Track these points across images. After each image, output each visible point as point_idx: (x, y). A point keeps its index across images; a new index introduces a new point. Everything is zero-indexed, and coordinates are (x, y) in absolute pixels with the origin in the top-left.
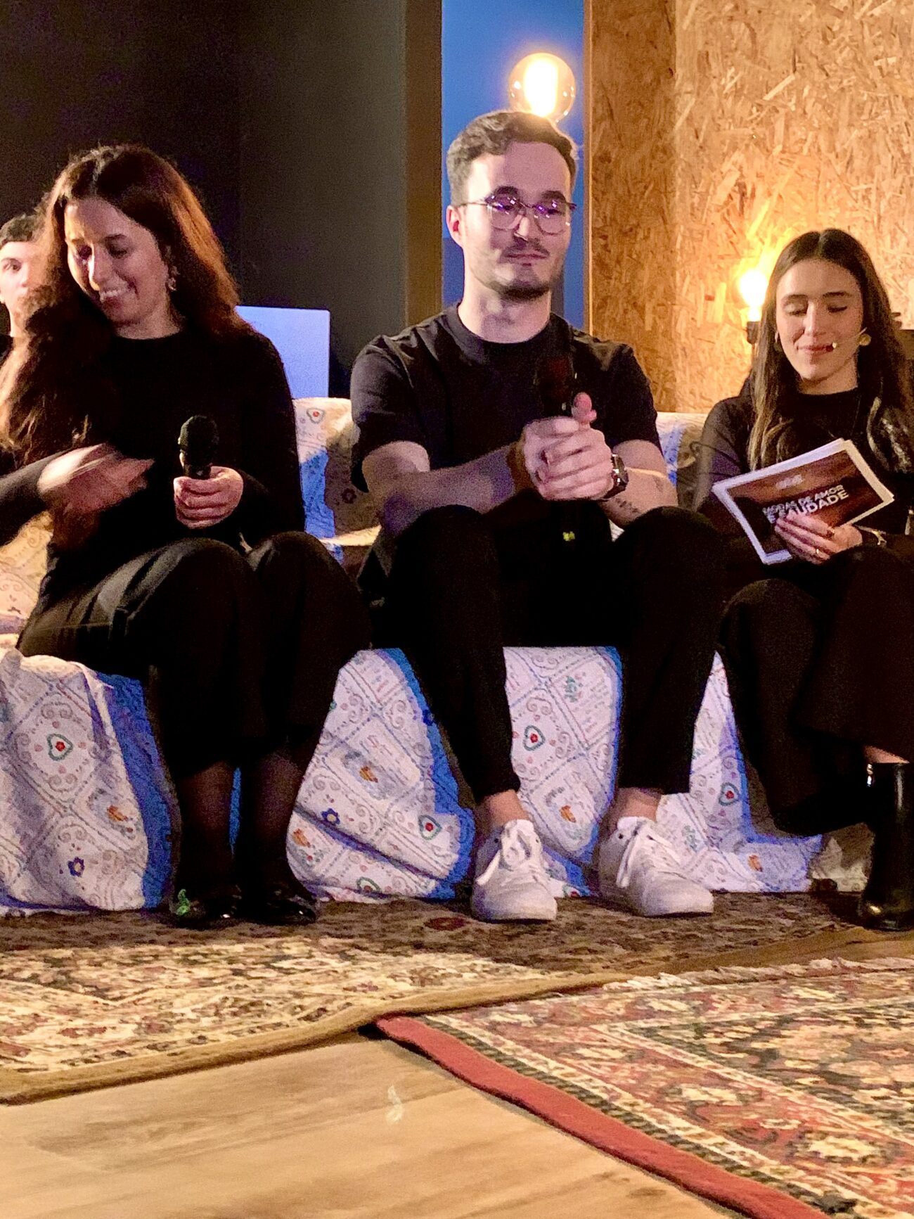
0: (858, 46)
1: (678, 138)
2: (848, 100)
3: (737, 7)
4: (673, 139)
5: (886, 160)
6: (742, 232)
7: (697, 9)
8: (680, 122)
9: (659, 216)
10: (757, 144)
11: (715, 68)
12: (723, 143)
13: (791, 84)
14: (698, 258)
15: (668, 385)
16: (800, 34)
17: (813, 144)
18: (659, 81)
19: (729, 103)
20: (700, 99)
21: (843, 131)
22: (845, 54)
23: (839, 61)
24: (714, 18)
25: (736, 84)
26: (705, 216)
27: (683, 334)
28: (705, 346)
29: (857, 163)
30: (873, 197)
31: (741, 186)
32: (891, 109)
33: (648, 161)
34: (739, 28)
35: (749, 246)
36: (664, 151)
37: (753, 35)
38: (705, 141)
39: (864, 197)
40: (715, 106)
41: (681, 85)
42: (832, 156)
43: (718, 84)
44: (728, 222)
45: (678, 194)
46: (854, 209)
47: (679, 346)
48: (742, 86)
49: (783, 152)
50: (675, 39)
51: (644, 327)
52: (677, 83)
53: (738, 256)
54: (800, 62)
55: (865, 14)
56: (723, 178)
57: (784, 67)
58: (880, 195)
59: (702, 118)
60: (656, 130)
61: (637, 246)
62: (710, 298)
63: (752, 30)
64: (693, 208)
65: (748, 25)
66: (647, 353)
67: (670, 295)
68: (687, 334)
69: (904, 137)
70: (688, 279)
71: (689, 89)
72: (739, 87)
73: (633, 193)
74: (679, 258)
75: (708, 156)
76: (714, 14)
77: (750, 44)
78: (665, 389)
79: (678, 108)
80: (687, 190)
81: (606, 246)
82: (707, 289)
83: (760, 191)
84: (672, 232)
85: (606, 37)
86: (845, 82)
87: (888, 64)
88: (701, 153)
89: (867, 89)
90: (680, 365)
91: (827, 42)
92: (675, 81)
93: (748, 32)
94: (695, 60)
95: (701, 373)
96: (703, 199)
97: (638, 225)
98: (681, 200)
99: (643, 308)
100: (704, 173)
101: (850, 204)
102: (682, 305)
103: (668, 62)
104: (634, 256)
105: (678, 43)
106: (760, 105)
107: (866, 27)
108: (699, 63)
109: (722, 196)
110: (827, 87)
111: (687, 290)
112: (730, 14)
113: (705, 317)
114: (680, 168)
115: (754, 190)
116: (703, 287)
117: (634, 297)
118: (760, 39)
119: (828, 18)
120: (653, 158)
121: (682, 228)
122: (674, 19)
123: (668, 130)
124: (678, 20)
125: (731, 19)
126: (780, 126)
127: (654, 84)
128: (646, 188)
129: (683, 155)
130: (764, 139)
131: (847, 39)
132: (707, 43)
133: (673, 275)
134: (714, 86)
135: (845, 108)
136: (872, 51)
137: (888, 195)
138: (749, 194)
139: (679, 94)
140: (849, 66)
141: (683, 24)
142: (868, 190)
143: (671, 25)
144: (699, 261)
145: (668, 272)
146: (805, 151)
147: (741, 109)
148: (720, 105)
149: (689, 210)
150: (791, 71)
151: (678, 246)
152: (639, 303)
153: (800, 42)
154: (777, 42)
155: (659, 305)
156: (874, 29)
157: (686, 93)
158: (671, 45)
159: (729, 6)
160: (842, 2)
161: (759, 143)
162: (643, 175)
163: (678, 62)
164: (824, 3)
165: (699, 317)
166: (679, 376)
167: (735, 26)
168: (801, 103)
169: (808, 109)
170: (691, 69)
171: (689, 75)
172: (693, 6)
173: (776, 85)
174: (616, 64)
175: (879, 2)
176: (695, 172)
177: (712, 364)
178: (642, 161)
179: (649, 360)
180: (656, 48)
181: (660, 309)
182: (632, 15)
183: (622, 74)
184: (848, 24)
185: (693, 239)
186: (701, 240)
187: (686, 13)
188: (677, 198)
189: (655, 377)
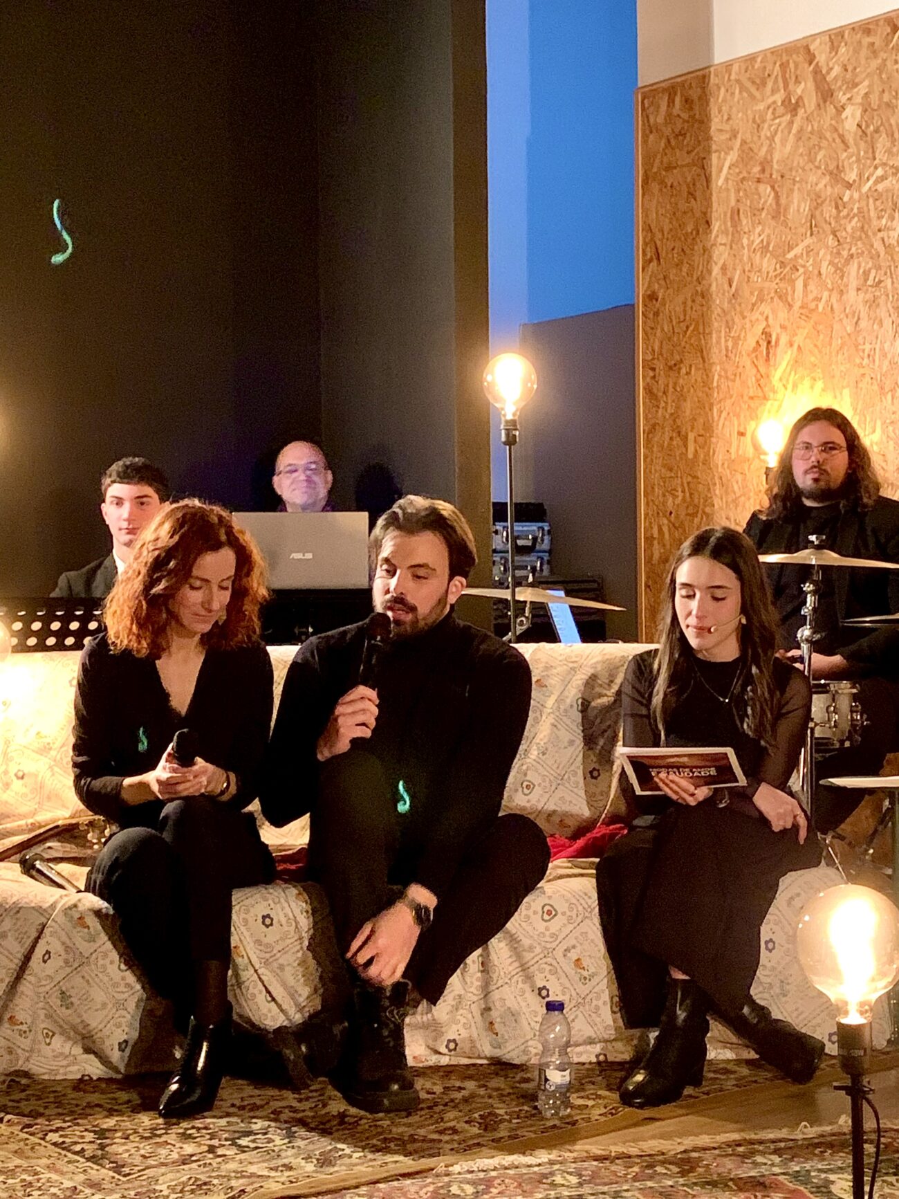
0: (865, 218)
1: (714, 288)
2: (856, 265)
3: (763, 171)
4: (710, 285)
6: (768, 376)
7: (730, 168)
8: (716, 270)
9: (699, 355)
10: (780, 297)
11: (745, 224)
12: (752, 293)
13: (808, 246)
14: (731, 397)
15: (708, 510)
17: (827, 303)
18: (698, 232)
19: (757, 258)
20: (732, 252)
21: (852, 293)
22: (853, 223)
23: (849, 229)
24: (744, 178)
25: (762, 241)
26: (737, 359)
27: (720, 465)
28: (739, 477)
29: (863, 324)
30: (877, 355)
31: (767, 334)
33: (689, 303)
34: (765, 189)
36: (703, 296)
37: (777, 197)
38: (737, 290)
39: (869, 356)
40: (745, 258)
41: (717, 236)
42: (843, 316)
43: (748, 239)
44: (756, 366)
45: (714, 336)
46: (861, 366)
47: (717, 475)
48: (768, 244)
49: (802, 307)
50: (711, 194)
51: (687, 455)
52: (713, 236)
53: (765, 398)
54: (816, 226)
55: (870, 188)
56: (752, 326)
57: (803, 230)
58: (883, 355)
59: (735, 269)
60: (695, 278)
61: (681, 381)
62: (742, 434)
63: (776, 193)
64: (727, 350)
65: (773, 187)
66: (690, 479)
67: (708, 428)
68: (723, 465)
70: (724, 415)
71: (723, 242)
72: (765, 244)
73: (676, 331)
74: (716, 395)
75: (740, 304)
76: (745, 174)
77: (774, 206)
78: (704, 512)
79: (714, 258)
80: (722, 334)
81: (654, 377)
82: (739, 425)
83: (784, 340)
84: (710, 371)
85: (655, 187)
86: (853, 250)
87: (889, 237)
88: (733, 301)
89: (871, 258)
90: (717, 492)
91: (839, 211)
92: (711, 232)
93: (772, 194)
94: (729, 215)
95: (735, 501)
96: (735, 344)
97: (681, 361)
98: (718, 342)
99: (686, 438)
100: (736, 320)
101: (858, 361)
102: (719, 438)
103: (705, 214)
104: (679, 389)
105: (714, 198)
106: (782, 262)
107: (871, 201)
108: (732, 218)
109: (751, 342)
110: (839, 253)
111: (725, 427)
112: (758, 176)
113: (738, 450)
114: (716, 313)
115: (778, 339)
116: (736, 423)
117: (678, 427)
118: (783, 201)
119: (838, 189)
120: (693, 301)
121: (718, 368)
122: (710, 175)
123: (706, 277)
124: (714, 176)
125: (759, 181)
126: (799, 284)
127: (694, 233)
128: (687, 327)
129: (719, 300)
130: (787, 293)
131: (855, 211)
132: (738, 201)
133: (711, 410)
134: (745, 241)
135: (854, 274)
136: (876, 223)
137: (890, 356)
138: (773, 343)
139: (715, 245)
140: (857, 234)
141: (719, 181)
142: (873, 350)
143: (708, 180)
144: (733, 399)
145: (707, 406)
146: (820, 309)
147: (768, 265)
149: (724, 352)
150: (809, 234)
151: (715, 384)
152: (683, 433)
153: (816, 208)
154: (798, 206)
155: (699, 436)
156: (878, 203)
157: (721, 244)
158: (708, 200)
159: (757, 169)
160: (852, 176)
161: (782, 297)
162: (685, 316)
163: (714, 215)
164: (836, 174)
165: (733, 450)
166: (717, 502)
167: (762, 187)
168: (817, 265)
169: (823, 271)
170: (725, 223)
171: (723, 228)
172: (727, 165)
173: (797, 245)
174: (661, 211)
175: (882, 179)
176: (729, 318)
177: (744, 495)
178: (684, 303)
179: (692, 485)
180: (695, 199)
181: (700, 440)
182: (675, 168)
183: (667, 220)
184: (856, 195)
185: (727, 378)
186: (734, 381)
187: (720, 171)
188: (714, 340)
189: (696, 501)
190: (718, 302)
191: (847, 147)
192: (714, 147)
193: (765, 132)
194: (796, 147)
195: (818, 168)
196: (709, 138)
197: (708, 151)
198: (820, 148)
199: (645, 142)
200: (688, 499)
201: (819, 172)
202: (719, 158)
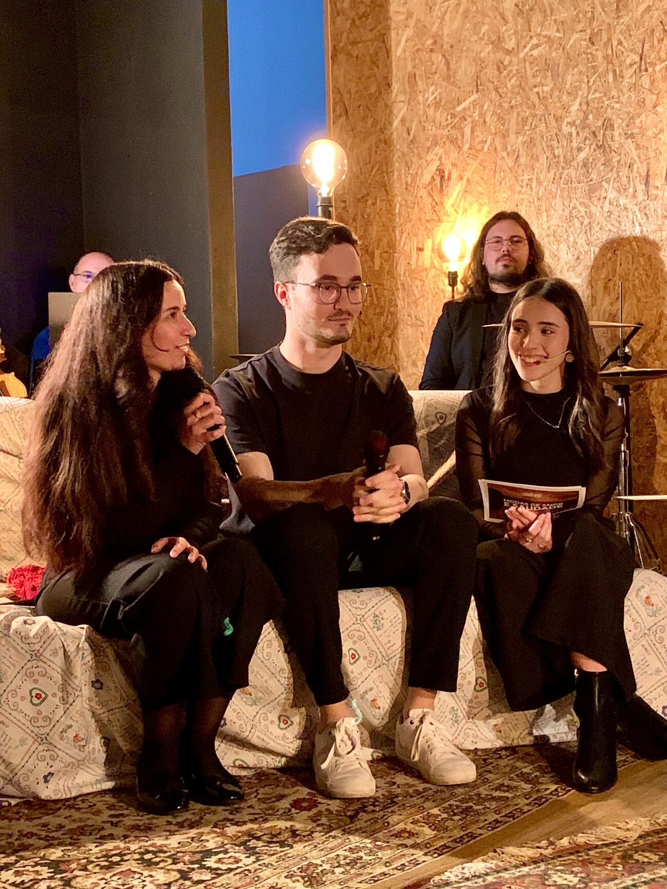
0: (522, 77)
1: (395, 133)
2: (515, 114)
3: (435, 42)
4: (392, 134)
5: (543, 159)
6: (442, 203)
7: (406, 41)
8: (396, 123)
9: (383, 189)
10: (451, 142)
11: (421, 85)
12: (427, 139)
13: (475, 101)
14: (411, 220)
15: (392, 309)
16: (481, 64)
17: (491, 144)
18: (380, 93)
19: (431, 111)
20: (410, 108)
21: (512, 137)
22: (513, 81)
23: (509, 86)
24: (418, 50)
25: (435, 98)
26: (415, 191)
27: (402, 273)
28: (418, 283)
29: (522, 160)
30: (534, 184)
31: (440, 171)
32: (546, 123)
33: (374, 149)
34: (437, 58)
35: (446, 214)
36: (386, 142)
37: (448, 64)
38: (414, 137)
39: (527, 185)
40: (421, 113)
41: (397, 95)
42: (504, 154)
43: (424, 96)
44: (432, 196)
45: (396, 173)
46: (520, 192)
47: (399, 282)
48: (441, 100)
49: (470, 148)
50: (391, 63)
51: (373, 268)
52: (394, 95)
53: (440, 220)
54: (481, 85)
55: (527, 54)
56: (428, 165)
57: (470, 89)
58: (539, 183)
59: (412, 121)
60: (378, 128)
61: (368, 210)
62: (420, 250)
63: (447, 60)
64: (407, 185)
65: (444, 56)
66: (377, 286)
67: (392, 246)
68: (405, 273)
69: (555, 143)
70: (405, 235)
71: (402, 99)
72: (438, 100)
73: (363, 171)
74: (398, 219)
75: (417, 148)
76: (419, 46)
77: (446, 71)
78: (389, 312)
79: (395, 111)
80: (403, 172)
81: (344, 208)
82: (418, 243)
83: (455, 175)
84: (393, 201)
85: (342, 57)
86: (513, 102)
87: (543, 92)
88: (412, 146)
89: (529, 108)
90: (400, 295)
91: (500, 73)
92: (392, 92)
93: (444, 61)
94: (407, 78)
95: (416, 302)
96: (414, 180)
97: (368, 194)
98: (399, 178)
99: (373, 254)
100: (414, 160)
101: (518, 188)
102: (400, 253)
103: (386, 78)
104: (366, 217)
105: (394, 66)
106: (453, 114)
107: (527, 64)
108: (409, 81)
109: (427, 177)
110: (500, 105)
111: (405, 244)
112: (431, 47)
113: (417, 262)
114: (397, 155)
115: (450, 174)
116: (415, 241)
117: (366, 246)
118: (452, 66)
119: (500, 55)
120: (377, 147)
121: (400, 198)
122: (390, 47)
123: (388, 128)
124: (393, 49)
125: (432, 51)
126: (468, 131)
127: (377, 93)
128: (373, 168)
129: (399, 146)
130: (457, 138)
131: (514, 72)
132: (414, 67)
133: (394, 231)
134: (420, 98)
135: (513, 121)
136: (532, 81)
137: (545, 184)
138: (446, 177)
139: (395, 102)
140: (516, 90)
141: (397, 52)
142: (530, 180)
143: (388, 52)
144: (412, 223)
145: (391, 229)
146: (486, 150)
147: (441, 116)
148: (425, 112)
149: (404, 186)
150: (475, 91)
151: (397, 211)
152: (370, 250)
153: (481, 71)
154: (465, 69)
155: (384, 252)
156: (533, 65)
157: (400, 102)
158: (388, 66)
159: (430, 41)
160: (511, 44)
161: (453, 141)
162: (370, 159)
163: (394, 79)
164: (498, 42)
165: (413, 262)
166: (400, 303)
167: (434, 56)
168: (482, 115)
169: (488, 119)
170: (403, 85)
171: (402, 88)
172: (404, 40)
173: (465, 100)
174: (348, 77)
175: (537, 46)
176: (408, 159)
177: (423, 296)
178: (370, 149)
179: (378, 291)
180: (378, 67)
181: (385, 255)
182: (359, 42)
183: (354, 85)
184: (515, 60)
185: (408, 207)
186: (413, 208)
187: (398, 44)
188: (395, 177)
189: (382, 303)
190: (398, 147)
191: (506, 22)
192: (393, 25)
193: (437, 12)
194: (463, 24)
195: (481, 39)
196: (388, 18)
197: (388, 28)
198: (483, 24)
199: (333, 23)
200: (375, 302)
201: (484, 42)
202: (398, 34)
